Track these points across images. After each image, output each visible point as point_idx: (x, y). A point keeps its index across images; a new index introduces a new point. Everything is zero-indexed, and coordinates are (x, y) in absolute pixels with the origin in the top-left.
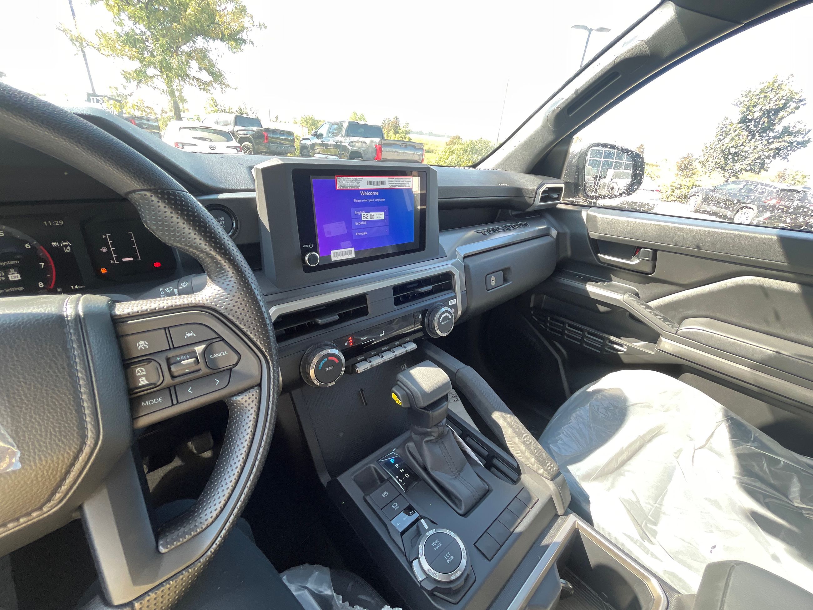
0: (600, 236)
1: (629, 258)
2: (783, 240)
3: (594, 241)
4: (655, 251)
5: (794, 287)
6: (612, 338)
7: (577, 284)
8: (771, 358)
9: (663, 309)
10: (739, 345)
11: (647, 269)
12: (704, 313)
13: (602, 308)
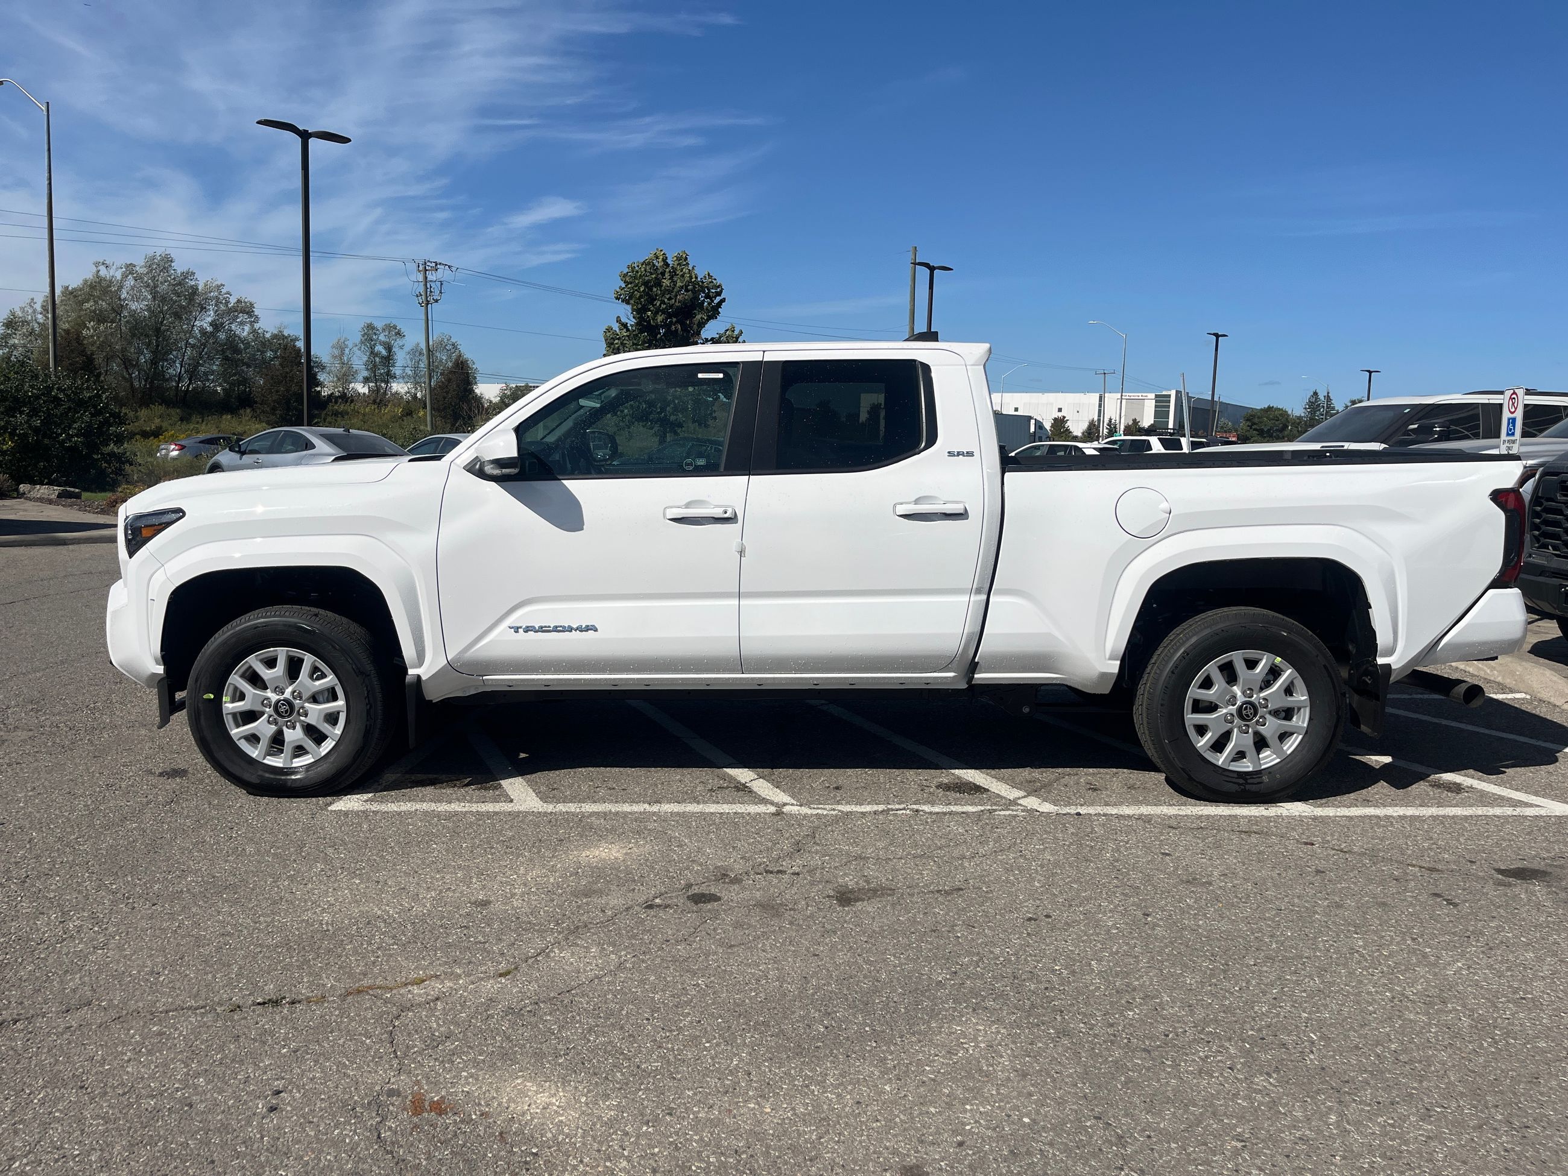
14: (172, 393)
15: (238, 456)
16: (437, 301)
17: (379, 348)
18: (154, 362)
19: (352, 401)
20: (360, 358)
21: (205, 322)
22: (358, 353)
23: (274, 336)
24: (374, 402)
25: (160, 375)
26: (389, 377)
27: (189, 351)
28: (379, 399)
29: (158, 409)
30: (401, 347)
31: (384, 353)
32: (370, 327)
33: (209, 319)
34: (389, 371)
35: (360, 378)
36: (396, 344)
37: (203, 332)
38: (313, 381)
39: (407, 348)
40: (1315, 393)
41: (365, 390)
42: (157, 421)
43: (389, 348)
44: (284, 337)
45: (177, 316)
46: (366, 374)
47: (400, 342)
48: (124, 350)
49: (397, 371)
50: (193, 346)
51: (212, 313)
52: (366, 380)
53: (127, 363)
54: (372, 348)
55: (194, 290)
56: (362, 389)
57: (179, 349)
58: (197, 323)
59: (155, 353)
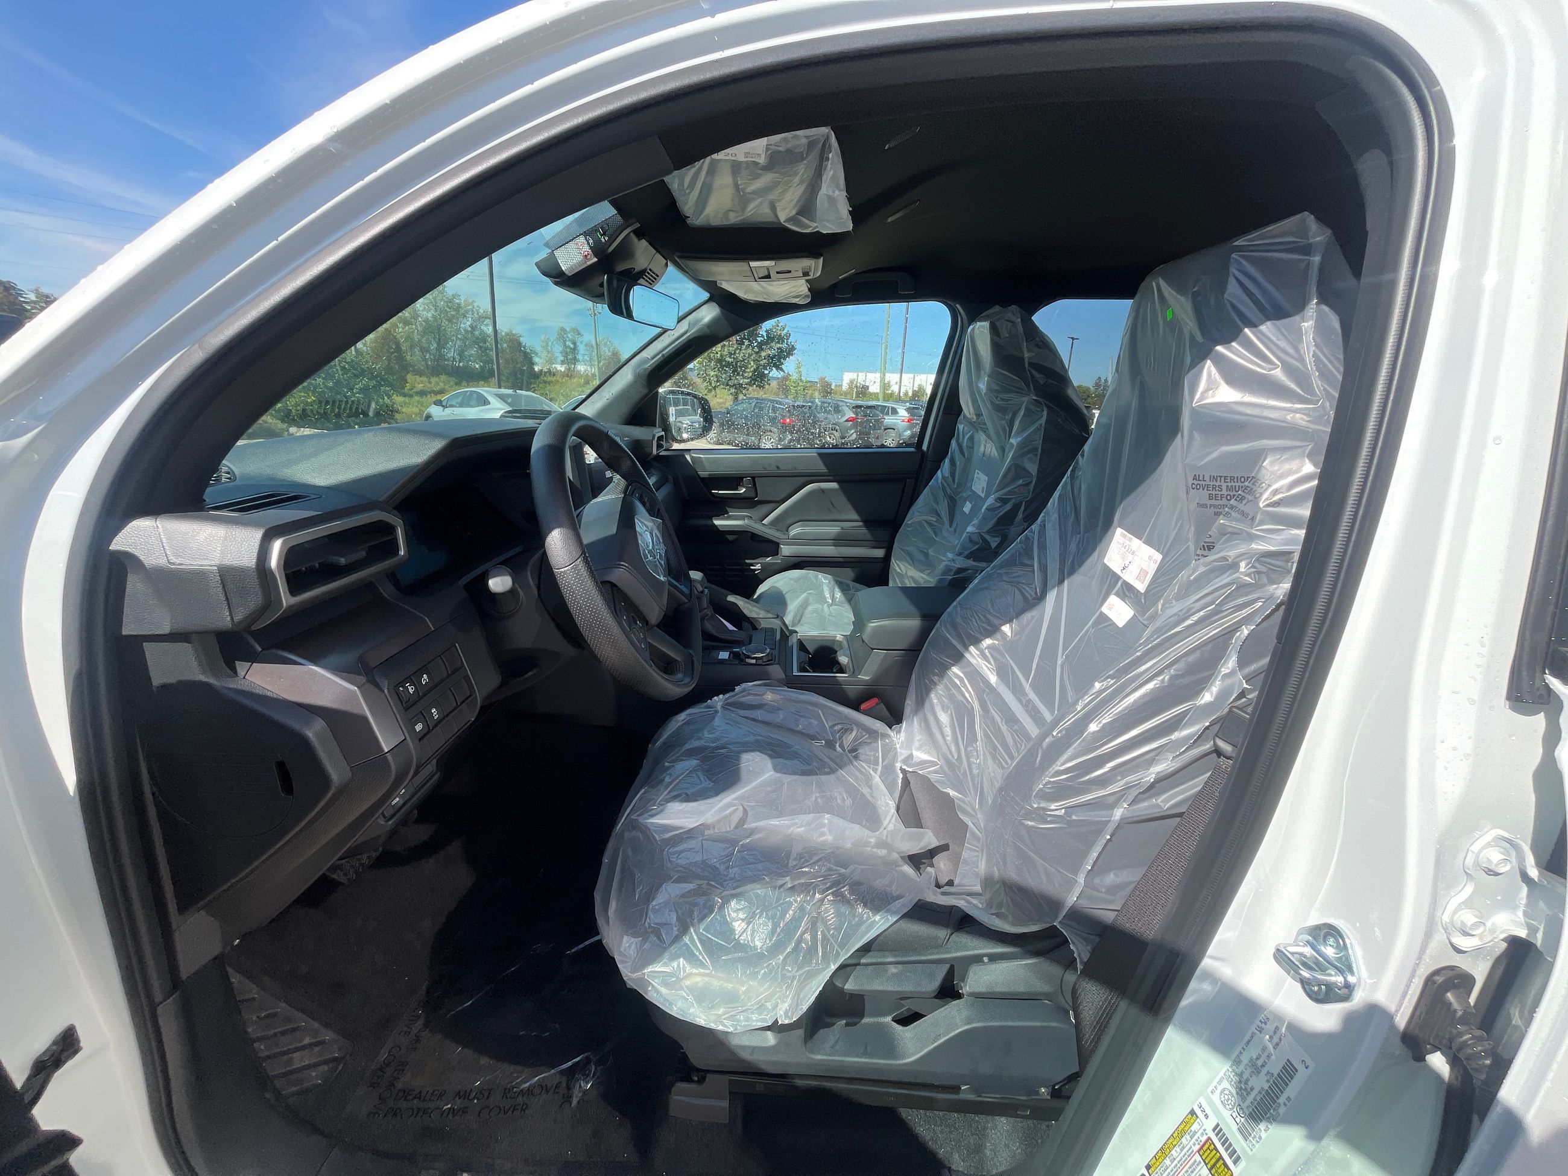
0: (710, 474)
1: (736, 489)
2: (820, 454)
3: (703, 479)
4: (753, 478)
5: (834, 485)
6: (747, 561)
7: (704, 522)
8: (839, 534)
9: (775, 523)
10: (824, 532)
11: (752, 494)
12: (797, 519)
13: (731, 538)
14: (450, 368)
15: (442, 408)
16: (600, 313)
17: (568, 343)
18: (438, 349)
19: (554, 375)
20: (558, 349)
21: (466, 324)
22: (557, 346)
23: (507, 334)
24: (568, 376)
25: (442, 357)
26: (575, 361)
27: (458, 342)
28: (570, 374)
29: (443, 377)
30: (582, 342)
31: (572, 346)
32: (563, 329)
33: (469, 323)
34: (575, 357)
35: (559, 360)
36: (578, 341)
37: (466, 331)
38: (532, 364)
39: (584, 343)
40: (1099, 378)
41: (563, 369)
42: (441, 384)
43: (574, 344)
44: (514, 335)
45: (450, 321)
46: (562, 358)
47: (580, 339)
48: (420, 341)
49: (580, 357)
50: (460, 339)
51: (470, 319)
52: (563, 362)
53: (424, 350)
54: (565, 342)
55: (459, 306)
56: (561, 368)
57: (452, 341)
58: (462, 325)
59: (438, 344)
